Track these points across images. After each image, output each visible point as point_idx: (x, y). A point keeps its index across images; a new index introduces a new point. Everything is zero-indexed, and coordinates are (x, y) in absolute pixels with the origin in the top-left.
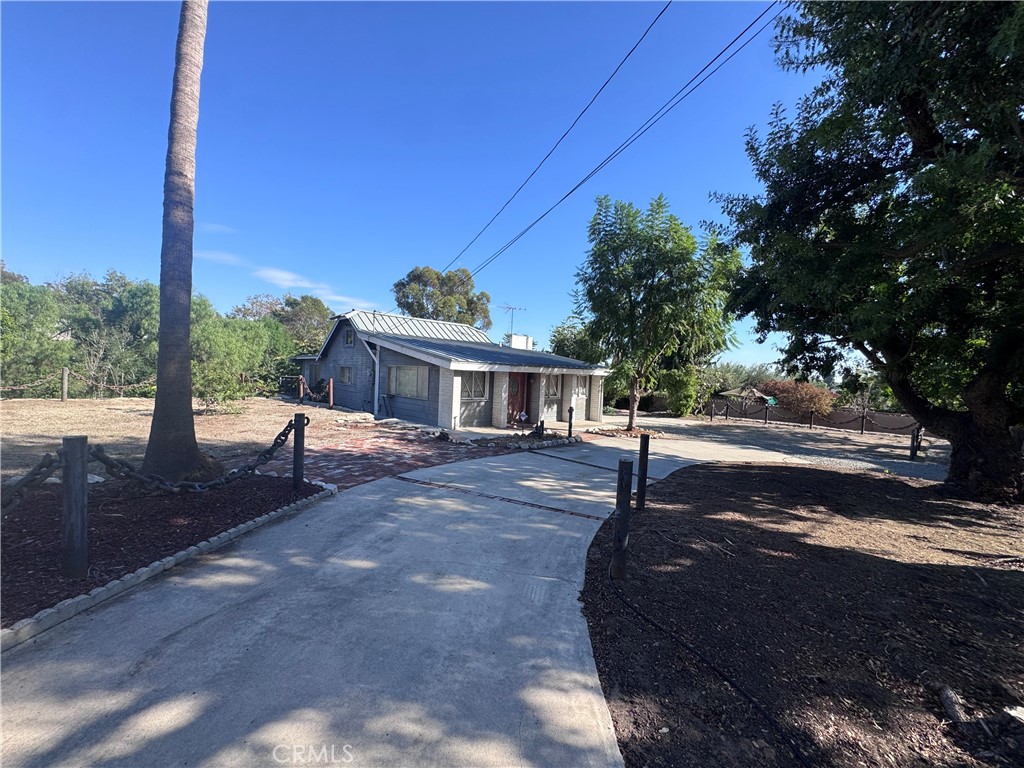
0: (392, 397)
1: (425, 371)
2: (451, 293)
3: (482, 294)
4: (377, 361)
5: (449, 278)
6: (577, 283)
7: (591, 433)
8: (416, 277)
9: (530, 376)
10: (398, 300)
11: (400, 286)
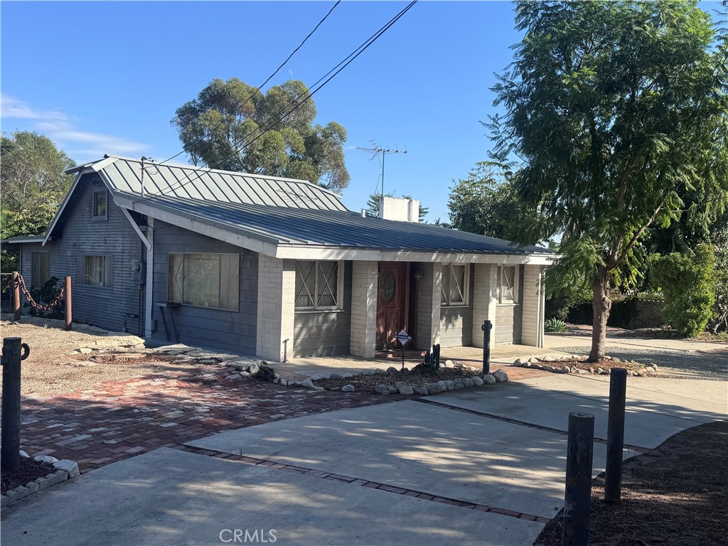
0: (175, 307)
1: (232, 262)
2: (276, 124)
3: (332, 126)
4: (149, 244)
5: (271, 97)
6: (496, 103)
7: (525, 366)
8: (216, 97)
9: (415, 267)
10: (184, 137)
11: (188, 114)
